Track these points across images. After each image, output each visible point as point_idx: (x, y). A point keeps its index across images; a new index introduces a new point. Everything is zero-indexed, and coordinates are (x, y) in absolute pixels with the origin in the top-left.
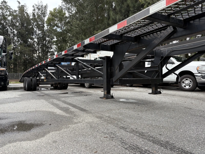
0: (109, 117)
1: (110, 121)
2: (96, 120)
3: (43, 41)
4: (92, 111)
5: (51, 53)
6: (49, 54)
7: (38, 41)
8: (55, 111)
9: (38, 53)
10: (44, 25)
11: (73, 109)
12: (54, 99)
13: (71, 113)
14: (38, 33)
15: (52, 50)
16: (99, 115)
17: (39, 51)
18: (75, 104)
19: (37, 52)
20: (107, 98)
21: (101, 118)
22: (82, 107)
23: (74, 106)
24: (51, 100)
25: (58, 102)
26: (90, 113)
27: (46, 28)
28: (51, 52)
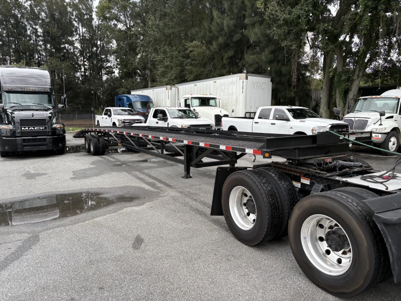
0: (189, 192)
1: (189, 195)
2: (178, 194)
3: (92, 48)
4: (176, 187)
5: (107, 70)
6: (103, 72)
7: (81, 47)
8: (143, 186)
9: (83, 70)
10: (91, 16)
11: (159, 185)
12: (136, 171)
13: (158, 188)
14: (81, 31)
15: (109, 64)
16: (181, 190)
17: (84, 68)
18: (159, 178)
19: (81, 69)
20: (187, 178)
21: (182, 192)
22: (167, 182)
23: (160, 181)
24: (134, 172)
25: (142, 176)
26: (175, 188)
27: (96, 21)
28: (107, 68)
